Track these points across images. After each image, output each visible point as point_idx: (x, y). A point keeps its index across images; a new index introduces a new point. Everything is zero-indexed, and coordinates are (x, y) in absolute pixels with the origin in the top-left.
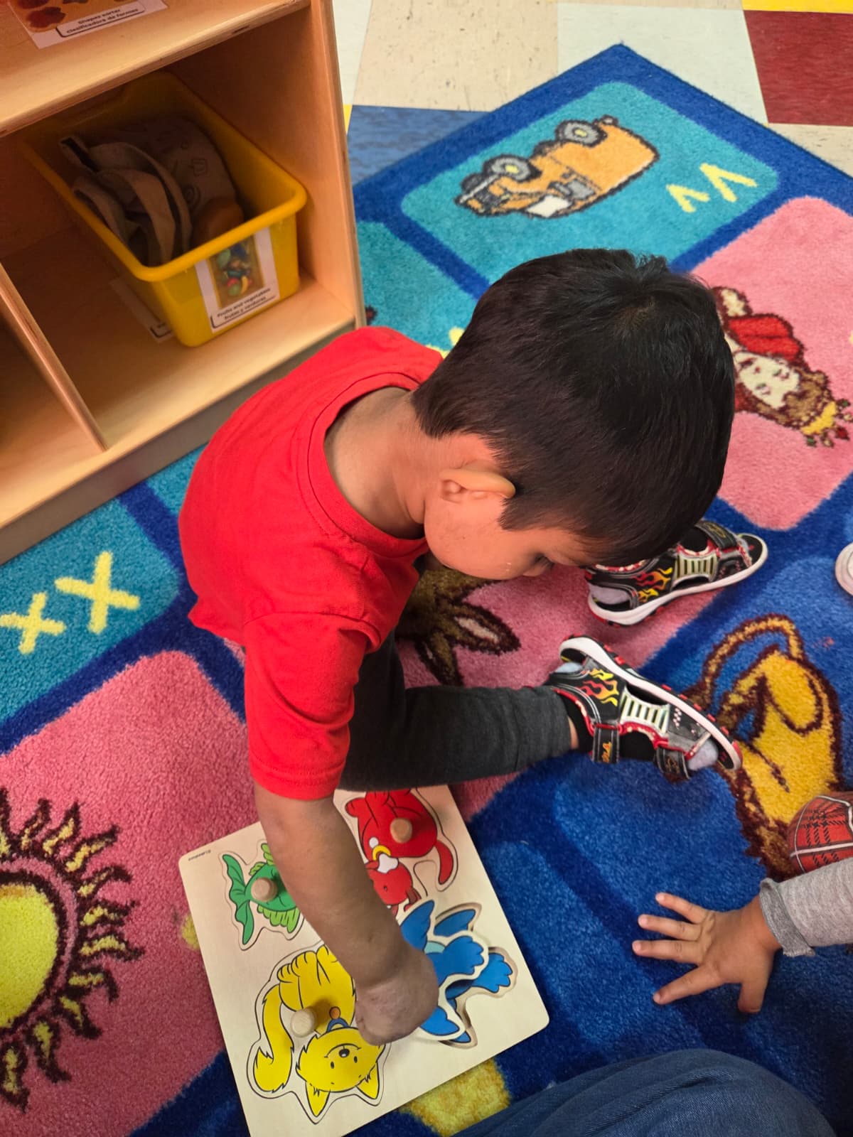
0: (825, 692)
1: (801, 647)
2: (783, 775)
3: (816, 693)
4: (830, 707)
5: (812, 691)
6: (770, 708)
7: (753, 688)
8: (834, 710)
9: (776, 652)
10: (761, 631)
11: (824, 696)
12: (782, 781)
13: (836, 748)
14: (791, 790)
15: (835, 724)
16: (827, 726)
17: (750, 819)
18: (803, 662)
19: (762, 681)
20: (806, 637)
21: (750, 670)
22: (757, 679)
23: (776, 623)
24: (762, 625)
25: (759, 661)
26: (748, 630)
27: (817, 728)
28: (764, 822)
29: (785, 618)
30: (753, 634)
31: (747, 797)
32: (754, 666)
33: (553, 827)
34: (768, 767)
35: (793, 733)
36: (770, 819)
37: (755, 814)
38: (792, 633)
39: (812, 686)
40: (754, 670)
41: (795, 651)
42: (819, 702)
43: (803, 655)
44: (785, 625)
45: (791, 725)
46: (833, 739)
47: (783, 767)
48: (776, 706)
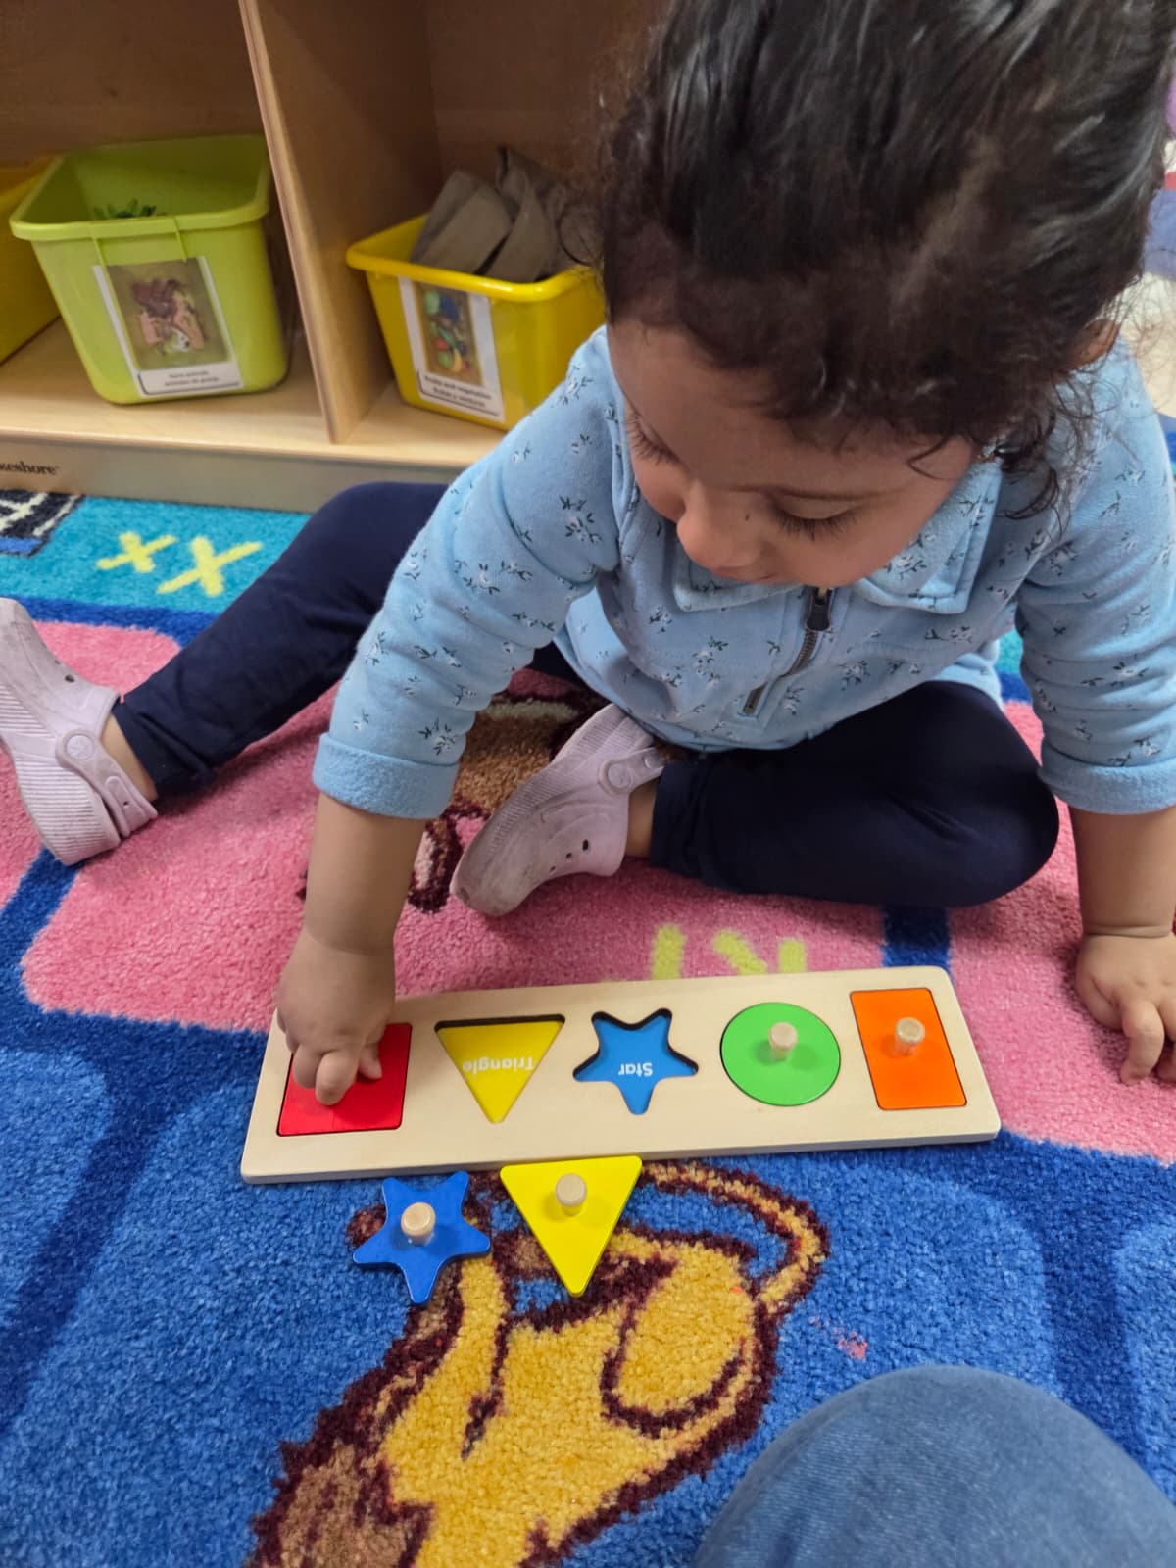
0: (739, 1406)
1: (791, 1297)
2: (491, 1424)
3: (720, 1388)
4: (712, 1433)
5: (718, 1377)
6: (616, 1316)
7: (633, 1261)
8: (713, 1444)
9: (736, 1259)
10: (755, 1210)
11: (727, 1408)
12: (475, 1430)
13: (631, 1496)
14: (470, 1460)
15: (681, 1465)
16: (662, 1450)
17: (355, 1415)
18: (765, 1325)
19: (661, 1269)
20: (821, 1295)
21: (660, 1236)
22: (656, 1258)
23: (794, 1223)
24: (768, 1206)
25: (691, 1240)
26: (738, 1188)
27: (643, 1431)
28: (365, 1445)
29: (821, 1233)
30: (735, 1199)
31: (400, 1382)
32: (675, 1237)
33: (159, 1118)
34: (486, 1383)
35: (597, 1394)
36: (379, 1456)
37: (370, 1419)
38: (805, 1264)
39: (731, 1370)
40: (668, 1243)
41: (775, 1292)
42: (704, 1404)
43: (781, 1313)
44: (809, 1243)
45: (610, 1374)
46: (644, 1479)
47: (505, 1414)
48: (629, 1323)
